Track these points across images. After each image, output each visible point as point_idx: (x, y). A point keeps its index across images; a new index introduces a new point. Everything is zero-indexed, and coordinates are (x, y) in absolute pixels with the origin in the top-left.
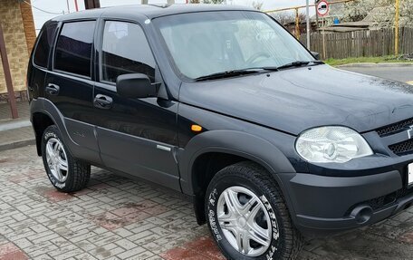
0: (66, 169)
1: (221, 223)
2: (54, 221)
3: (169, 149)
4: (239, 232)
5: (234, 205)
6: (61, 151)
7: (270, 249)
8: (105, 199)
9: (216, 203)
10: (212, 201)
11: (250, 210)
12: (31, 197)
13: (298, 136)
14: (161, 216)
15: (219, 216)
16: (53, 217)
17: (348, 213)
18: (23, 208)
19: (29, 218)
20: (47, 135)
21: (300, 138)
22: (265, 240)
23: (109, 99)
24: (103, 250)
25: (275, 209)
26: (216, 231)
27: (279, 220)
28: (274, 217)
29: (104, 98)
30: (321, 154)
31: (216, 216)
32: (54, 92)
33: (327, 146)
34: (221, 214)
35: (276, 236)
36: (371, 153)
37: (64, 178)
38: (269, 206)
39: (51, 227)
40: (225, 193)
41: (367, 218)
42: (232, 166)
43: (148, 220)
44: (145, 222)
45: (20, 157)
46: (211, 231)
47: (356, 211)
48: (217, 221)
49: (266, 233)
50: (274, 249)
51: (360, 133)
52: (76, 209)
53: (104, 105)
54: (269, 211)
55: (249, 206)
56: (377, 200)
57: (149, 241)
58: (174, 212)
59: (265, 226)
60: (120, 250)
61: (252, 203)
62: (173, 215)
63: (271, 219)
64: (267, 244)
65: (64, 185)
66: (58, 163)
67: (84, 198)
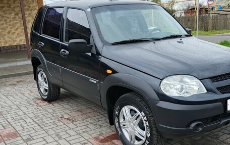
0: (47, 89)
1: (121, 125)
2: (37, 117)
3: (96, 82)
4: (130, 131)
5: (128, 116)
6: (45, 79)
7: (145, 142)
8: (67, 106)
9: (119, 114)
10: (117, 112)
11: (136, 119)
12: (29, 103)
13: (162, 80)
14: (94, 118)
15: (120, 121)
16: (37, 115)
17: (188, 126)
18: (23, 108)
19: (25, 114)
20: (39, 69)
21: (163, 81)
22: (143, 137)
23: (67, 52)
24: (59, 135)
25: (148, 120)
26: (118, 129)
27: (150, 126)
28: (148, 125)
29: (65, 52)
30: (175, 91)
31: (119, 121)
32: (41, 47)
33: (179, 86)
34: (121, 120)
35: (149, 135)
36: (206, 91)
37: (47, 93)
38: (146, 118)
39: (35, 120)
40: (123, 109)
41: (200, 129)
42: (128, 94)
43: (87, 120)
44: (85, 121)
45: (28, 80)
46: (116, 129)
47: (193, 125)
48: (119, 124)
49: (144, 133)
50: (147, 142)
51: (200, 80)
52: (50, 110)
53: (65, 56)
54: (146, 121)
55: (135, 117)
56: (207, 119)
57: (84, 132)
58: (101, 116)
59: (143, 129)
60: (68, 135)
61: (137, 116)
62: (101, 118)
63: (147, 125)
64: (144, 139)
65: (46, 97)
66: (43, 85)
67: (56, 105)
